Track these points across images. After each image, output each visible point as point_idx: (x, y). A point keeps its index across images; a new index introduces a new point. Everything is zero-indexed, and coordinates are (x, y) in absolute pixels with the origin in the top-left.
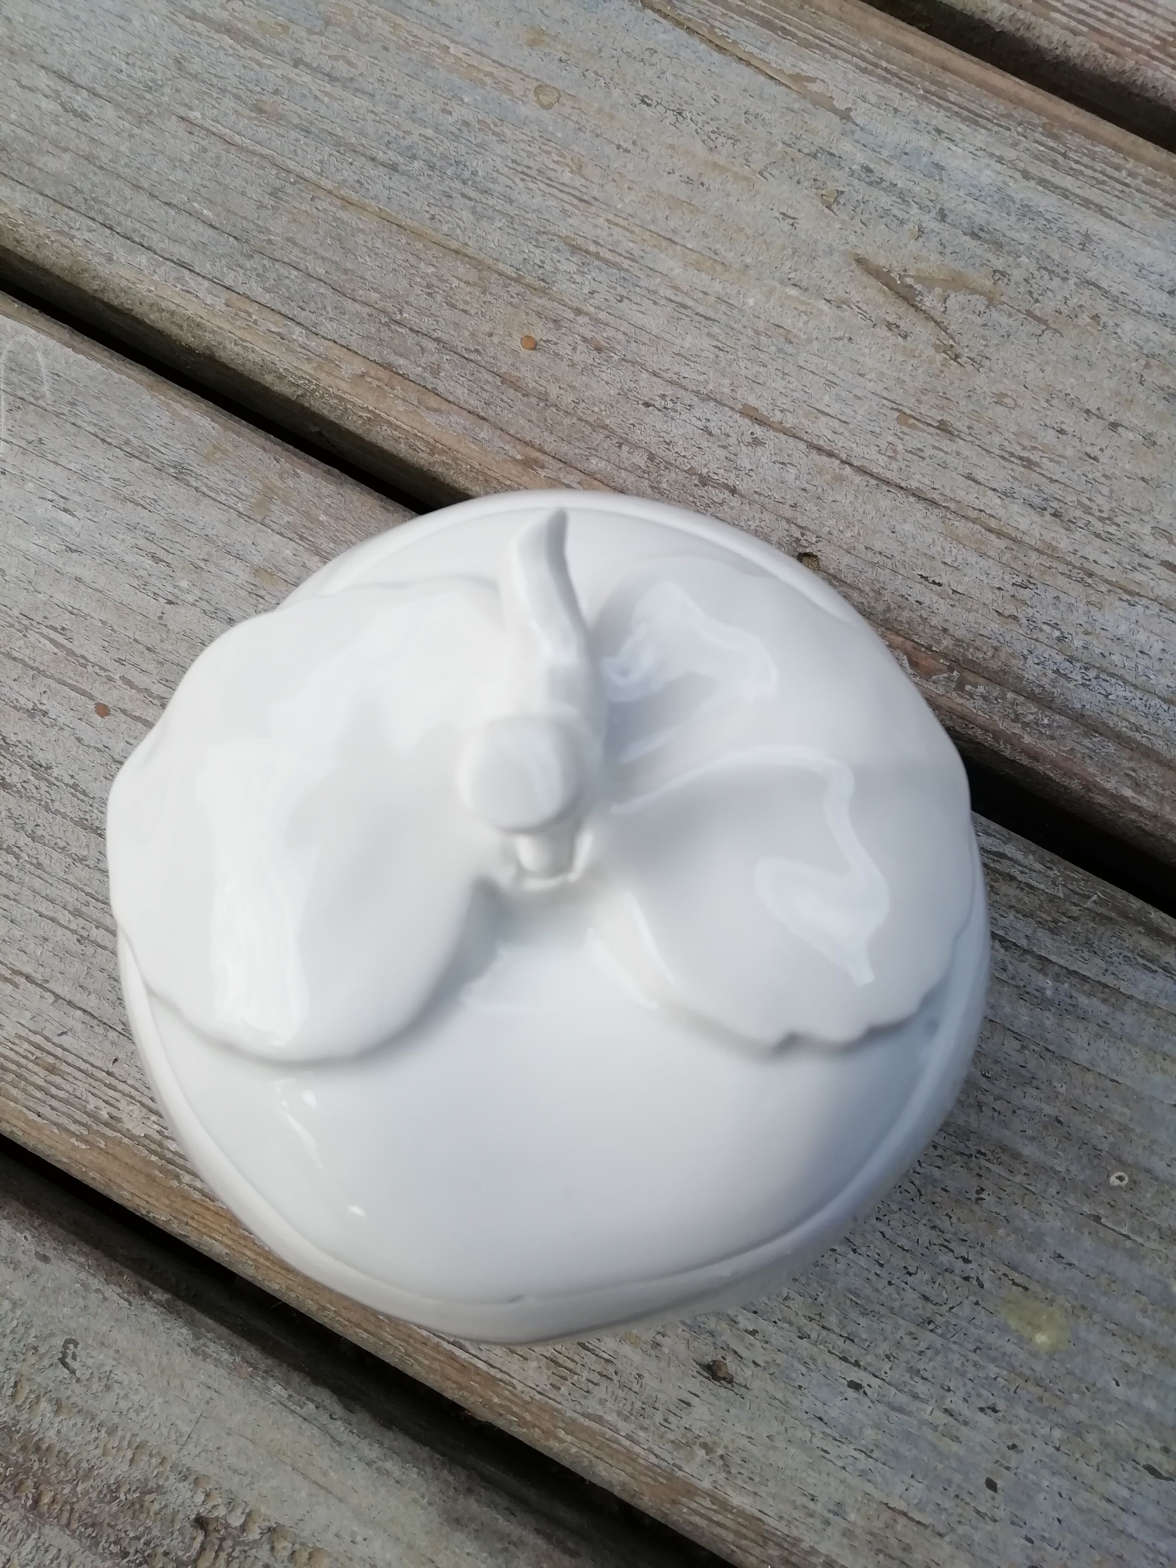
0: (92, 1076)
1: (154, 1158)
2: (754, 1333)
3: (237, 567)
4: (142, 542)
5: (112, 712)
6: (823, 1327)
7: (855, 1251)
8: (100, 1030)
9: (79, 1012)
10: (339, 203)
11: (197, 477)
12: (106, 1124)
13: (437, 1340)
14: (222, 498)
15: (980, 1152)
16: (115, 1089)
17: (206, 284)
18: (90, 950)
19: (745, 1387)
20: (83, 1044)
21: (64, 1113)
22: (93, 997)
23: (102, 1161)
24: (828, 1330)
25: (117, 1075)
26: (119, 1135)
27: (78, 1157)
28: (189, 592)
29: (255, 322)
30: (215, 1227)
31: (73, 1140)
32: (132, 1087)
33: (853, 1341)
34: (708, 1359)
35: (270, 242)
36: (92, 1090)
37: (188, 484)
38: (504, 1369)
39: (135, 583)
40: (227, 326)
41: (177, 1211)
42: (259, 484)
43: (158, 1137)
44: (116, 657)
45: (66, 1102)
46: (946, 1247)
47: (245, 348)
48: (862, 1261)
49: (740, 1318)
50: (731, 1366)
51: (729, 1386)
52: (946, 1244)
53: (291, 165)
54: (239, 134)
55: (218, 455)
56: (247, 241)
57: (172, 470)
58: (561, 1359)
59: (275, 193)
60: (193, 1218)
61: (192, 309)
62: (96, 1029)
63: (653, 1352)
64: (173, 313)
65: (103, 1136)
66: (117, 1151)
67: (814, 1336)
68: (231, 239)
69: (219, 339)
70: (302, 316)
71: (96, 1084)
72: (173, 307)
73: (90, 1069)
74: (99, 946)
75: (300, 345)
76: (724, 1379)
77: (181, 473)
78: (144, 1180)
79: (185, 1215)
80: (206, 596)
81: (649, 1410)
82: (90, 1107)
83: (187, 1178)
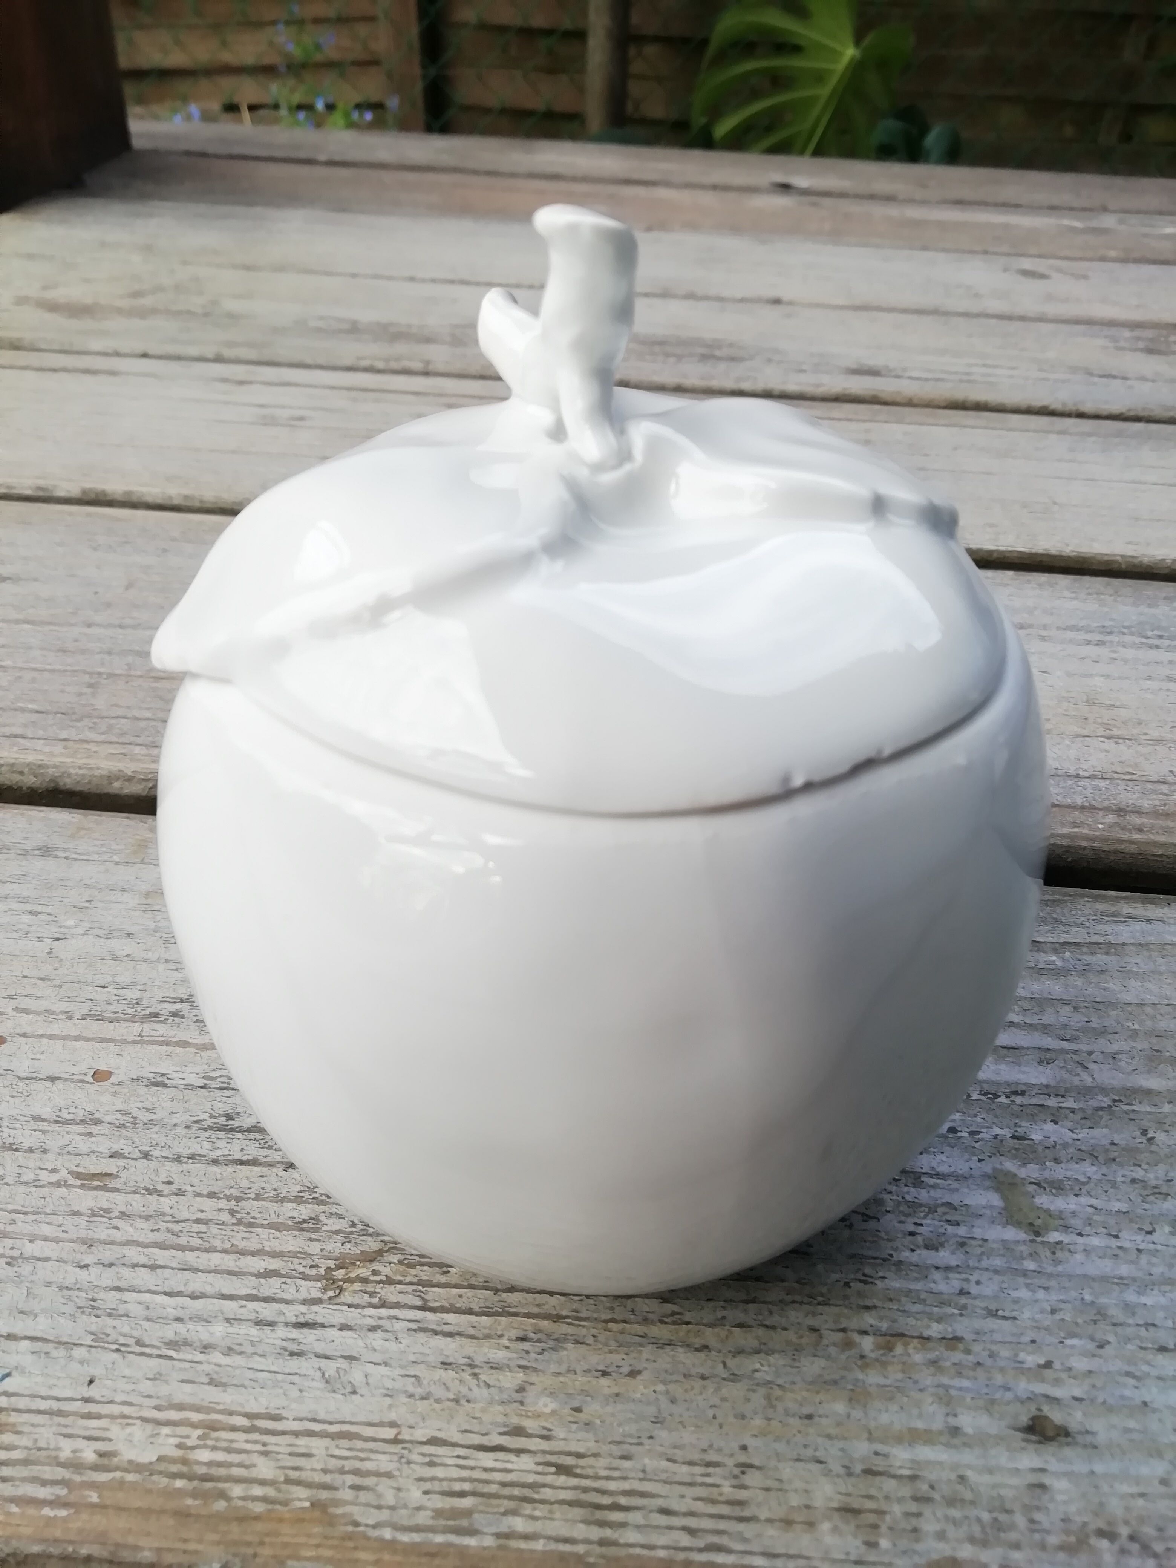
0: (60, 1413)
1: (179, 1483)
2: (1048, 1365)
3: (126, 897)
4: (15, 906)
5: (9, 1039)
6: (1114, 1325)
7: (1080, 1234)
8: (62, 1352)
9: (26, 1343)
10: (151, 680)
11: (65, 850)
12: (95, 1468)
13: (681, 1556)
14: (96, 857)
15: (1114, 1101)
16: (99, 1417)
17: (42, 741)
18: (26, 1269)
19: (1087, 1432)
20: (39, 1379)
21: (24, 1480)
22: (41, 1319)
23: (99, 1522)
24: (1121, 1325)
25: (98, 1397)
26: (118, 1474)
27: (58, 1533)
28: (76, 927)
29: (95, 752)
30: (302, 1540)
31: (47, 1511)
32: (124, 1403)
33: (1154, 1325)
34: (1024, 1420)
35: (94, 710)
36: (65, 1431)
37: (56, 857)
38: (792, 1552)
39: (15, 935)
40: (69, 760)
41: (235, 1543)
42: (130, 840)
43: (178, 1453)
44: (5, 995)
45: (26, 1462)
46: (1160, 1193)
47: (91, 769)
48: (1095, 1241)
49: (1022, 1356)
50: (1056, 1416)
51: (1069, 1439)
52: (1156, 1190)
53: (101, 670)
54: (50, 664)
55: (83, 832)
56: (74, 713)
57: (37, 852)
58: (856, 1504)
59: (90, 686)
60: (262, 1543)
61: (31, 758)
62: (54, 1353)
63: (955, 1441)
64: (13, 765)
65: (93, 1485)
66: (120, 1497)
67: (1111, 1338)
68: (59, 715)
69: (63, 770)
70: (139, 740)
71: (69, 1420)
72: (12, 761)
73: (55, 1405)
74: (39, 1259)
75: (143, 755)
76: (1058, 1435)
77: (46, 851)
78: (171, 1522)
79: (249, 1544)
80: (96, 925)
81: (1002, 1517)
82: (65, 1454)
83: (237, 1491)
